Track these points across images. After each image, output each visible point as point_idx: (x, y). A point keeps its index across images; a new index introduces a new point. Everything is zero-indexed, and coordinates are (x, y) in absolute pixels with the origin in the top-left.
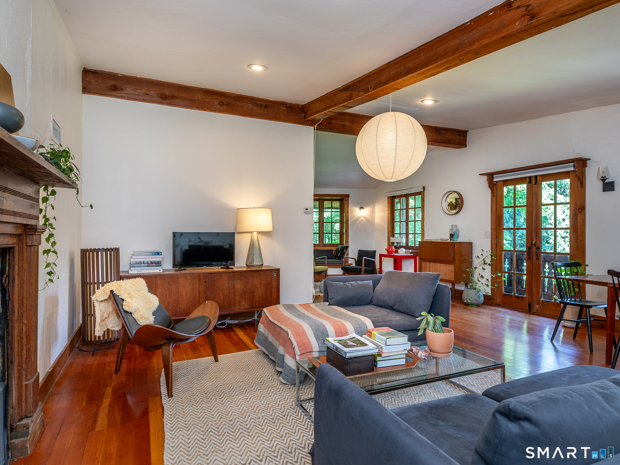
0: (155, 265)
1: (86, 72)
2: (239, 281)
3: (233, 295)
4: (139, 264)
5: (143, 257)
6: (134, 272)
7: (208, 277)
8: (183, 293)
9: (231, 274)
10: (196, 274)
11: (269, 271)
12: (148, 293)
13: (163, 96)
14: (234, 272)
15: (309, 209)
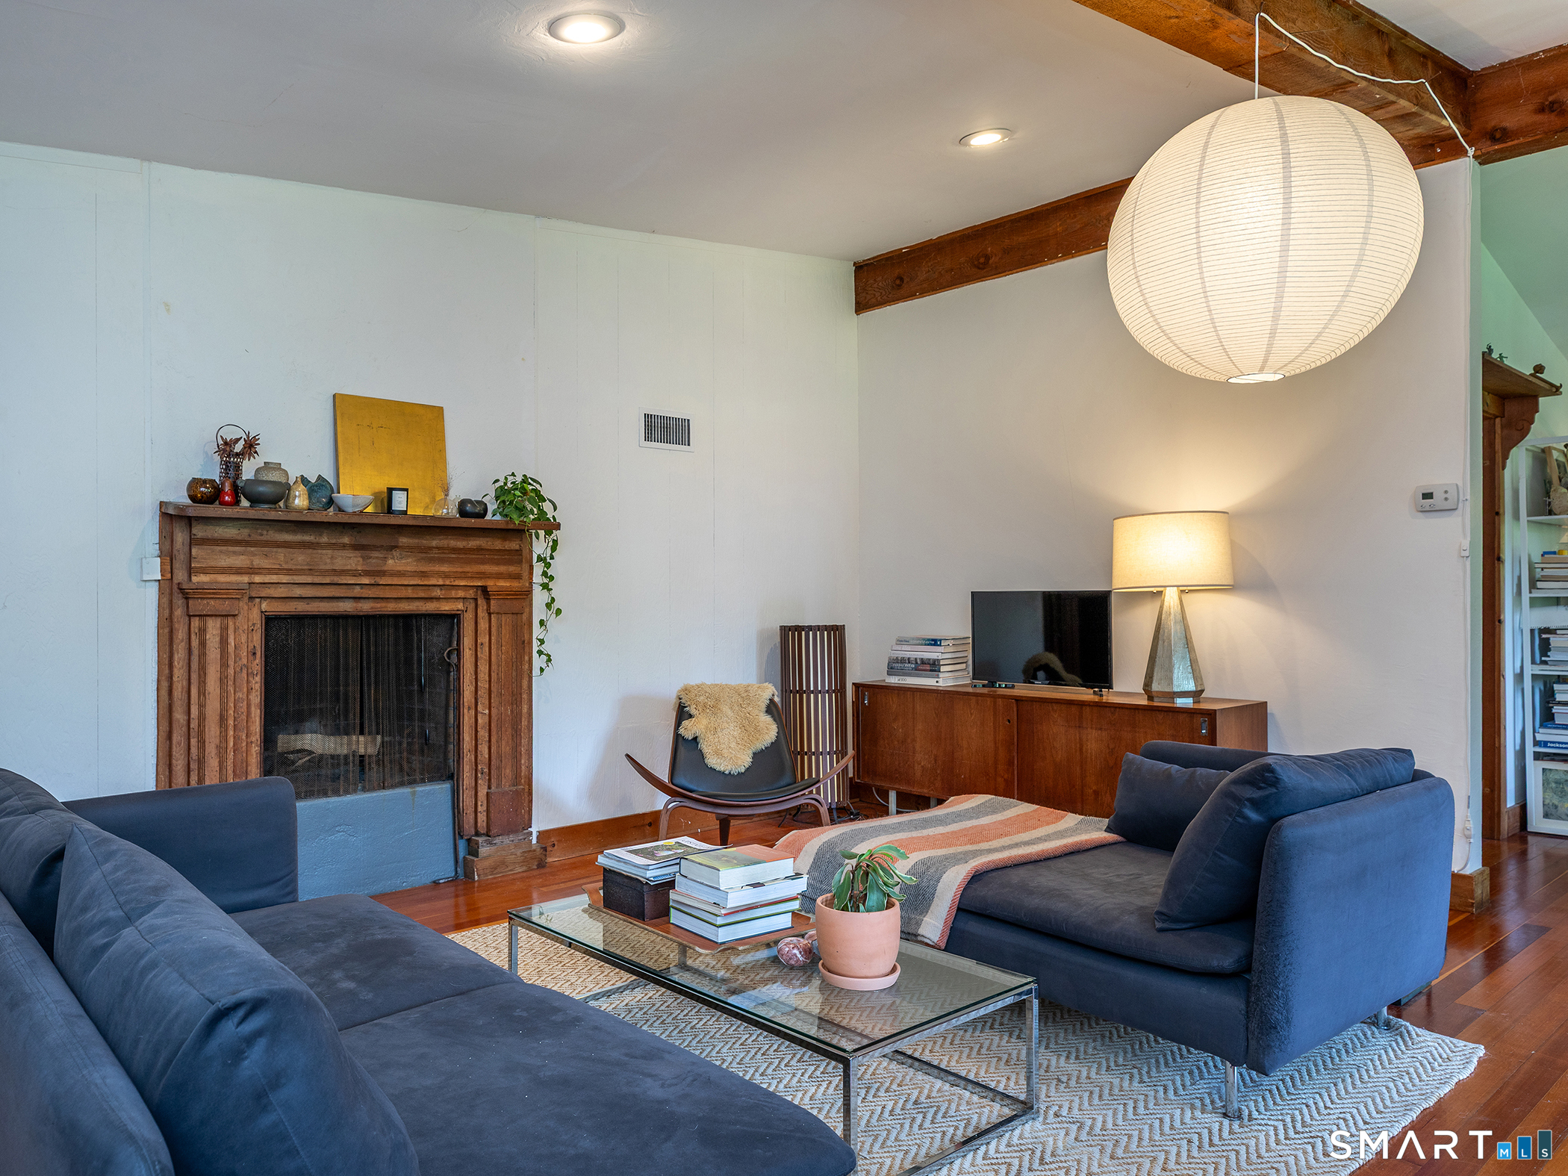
0: (928, 667)
2: (1094, 733)
3: (1079, 771)
4: (901, 662)
5: (909, 648)
6: (894, 680)
7: (1015, 709)
8: (962, 739)
9: (1074, 709)
10: (988, 699)
11: (1185, 715)
12: (762, 714)
13: (982, 260)
14: (1081, 704)
15: (1438, 496)
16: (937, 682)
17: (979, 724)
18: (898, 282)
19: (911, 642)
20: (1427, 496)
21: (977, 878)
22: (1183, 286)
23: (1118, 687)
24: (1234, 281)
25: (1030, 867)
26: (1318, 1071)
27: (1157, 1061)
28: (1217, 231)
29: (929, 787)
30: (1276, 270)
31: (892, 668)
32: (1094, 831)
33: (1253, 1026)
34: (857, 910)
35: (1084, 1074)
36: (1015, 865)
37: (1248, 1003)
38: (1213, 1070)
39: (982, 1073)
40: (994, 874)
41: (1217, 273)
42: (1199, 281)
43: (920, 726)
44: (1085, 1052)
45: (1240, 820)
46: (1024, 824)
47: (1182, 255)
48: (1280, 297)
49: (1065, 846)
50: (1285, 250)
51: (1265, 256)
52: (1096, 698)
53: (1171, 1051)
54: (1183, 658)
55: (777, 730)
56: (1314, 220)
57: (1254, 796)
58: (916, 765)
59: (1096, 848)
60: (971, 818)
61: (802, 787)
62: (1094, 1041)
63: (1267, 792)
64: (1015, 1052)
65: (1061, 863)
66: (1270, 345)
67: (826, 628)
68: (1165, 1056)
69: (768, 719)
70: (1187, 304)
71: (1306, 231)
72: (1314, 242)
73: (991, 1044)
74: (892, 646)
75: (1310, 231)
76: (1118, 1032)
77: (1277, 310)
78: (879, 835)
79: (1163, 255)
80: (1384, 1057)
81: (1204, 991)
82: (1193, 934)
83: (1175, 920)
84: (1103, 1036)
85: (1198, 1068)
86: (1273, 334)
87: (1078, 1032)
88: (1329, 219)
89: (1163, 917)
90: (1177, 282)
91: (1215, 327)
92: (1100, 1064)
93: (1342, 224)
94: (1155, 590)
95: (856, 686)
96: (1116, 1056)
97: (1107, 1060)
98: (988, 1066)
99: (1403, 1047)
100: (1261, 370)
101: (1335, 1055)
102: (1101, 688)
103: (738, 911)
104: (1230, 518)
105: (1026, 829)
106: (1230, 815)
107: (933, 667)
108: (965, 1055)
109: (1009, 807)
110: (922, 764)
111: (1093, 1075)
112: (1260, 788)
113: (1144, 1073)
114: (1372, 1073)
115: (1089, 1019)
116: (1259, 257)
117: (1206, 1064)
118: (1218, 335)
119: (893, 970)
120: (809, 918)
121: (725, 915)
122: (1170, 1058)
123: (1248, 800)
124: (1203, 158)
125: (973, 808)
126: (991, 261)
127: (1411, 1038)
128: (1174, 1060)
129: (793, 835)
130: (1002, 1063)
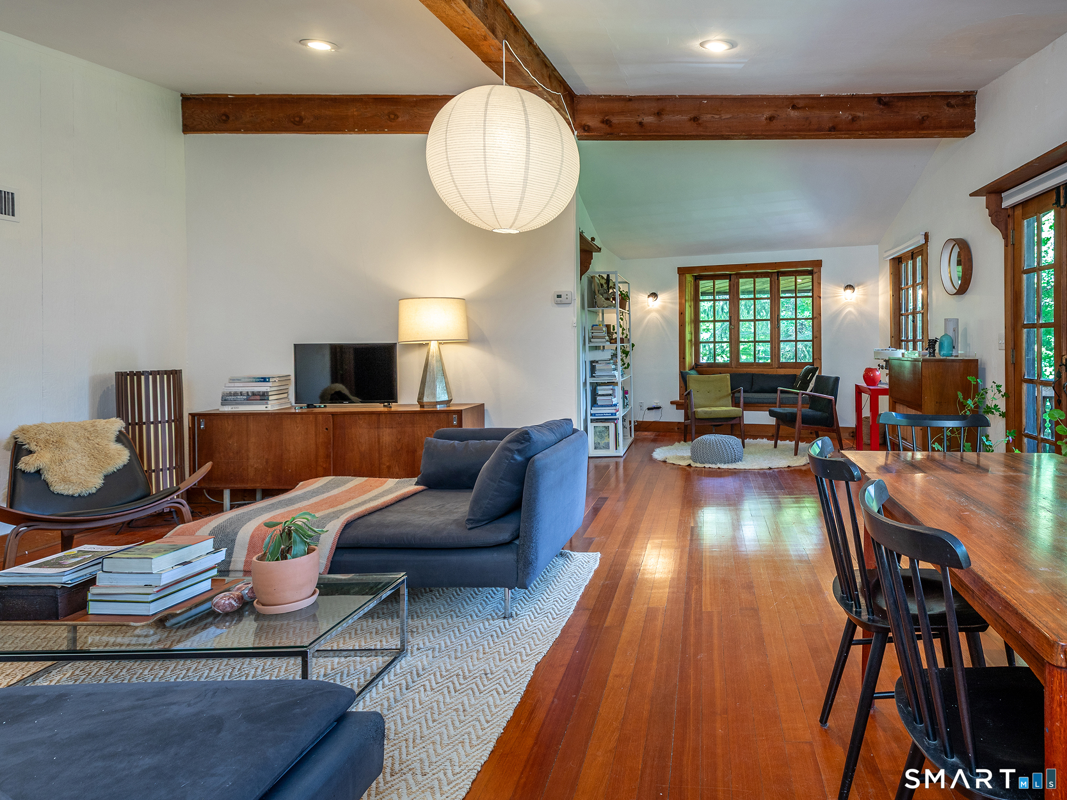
0: (258, 398)
1: (188, 101)
2: (388, 431)
3: (377, 455)
4: (234, 395)
5: (241, 385)
6: (227, 409)
7: (331, 420)
8: (290, 445)
9: (374, 417)
10: (311, 416)
11: (444, 414)
12: (112, 443)
13: (297, 119)
14: (379, 414)
15: (564, 297)
16: (266, 407)
17: (303, 433)
18: (224, 118)
19: (243, 380)
20: (559, 296)
21: (348, 525)
22: (476, 176)
23: (401, 401)
24: (502, 179)
25: (378, 513)
26: (539, 584)
27: (462, 604)
28: (495, 151)
29: (261, 482)
30: (523, 178)
31: (225, 400)
32: (410, 486)
33: (521, 565)
34: (286, 558)
35: (425, 623)
36: (369, 514)
37: (518, 555)
38: (491, 599)
39: (363, 644)
40: (359, 521)
41: (494, 173)
42: (485, 176)
43: (253, 440)
44: (421, 612)
45: (512, 461)
46: (362, 490)
47: (476, 159)
48: (524, 192)
49: (396, 497)
50: (527, 169)
51: (518, 170)
52: (386, 409)
53: (468, 597)
54: (441, 381)
55: (129, 455)
56: (540, 157)
57: (519, 448)
58: (250, 468)
59: (413, 495)
60: (323, 493)
61: (164, 496)
62: (424, 605)
63: (525, 445)
64: (379, 626)
65: (396, 507)
66: (517, 215)
67: (166, 372)
68: (465, 600)
69: (119, 446)
70: (478, 186)
71: (536, 162)
72: (540, 168)
73: (362, 627)
74: (225, 384)
75: (538, 162)
76: (436, 596)
77: (522, 198)
78: (262, 514)
79: (465, 157)
80: (564, 569)
81: (495, 555)
82: (488, 526)
83: (478, 521)
84: (428, 601)
85: (484, 601)
86: (519, 210)
87: (413, 603)
88: (546, 158)
89: (471, 521)
90: (472, 173)
91: (491, 201)
92: (432, 616)
93: (551, 162)
94: (424, 343)
95: (193, 416)
96: (439, 609)
97: (435, 612)
98: (365, 638)
99: (570, 562)
100: (511, 227)
101: (543, 574)
102: (389, 402)
103: (168, 587)
104: (467, 303)
105: (365, 492)
106: (507, 460)
107: (263, 397)
108: (347, 638)
109: (348, 482)
110: (255, 466)
111: (430, 622)
112: (522, 443)
113: (457, 612)
114: (561, 577)
115: (417, 595)
116: (515, 170)
117: (487, 597)
118: (492, 206)
119: (313, 594)
120: (225, 580)
121: (157, 592)
122: (468, 600)
123: (516, 450)
124: (486, 110)
125: (322, 486)
126: (304, 122)
127: (572, 557)
128: (471, 601)
129: (181, 528)
130: (374, 634)
